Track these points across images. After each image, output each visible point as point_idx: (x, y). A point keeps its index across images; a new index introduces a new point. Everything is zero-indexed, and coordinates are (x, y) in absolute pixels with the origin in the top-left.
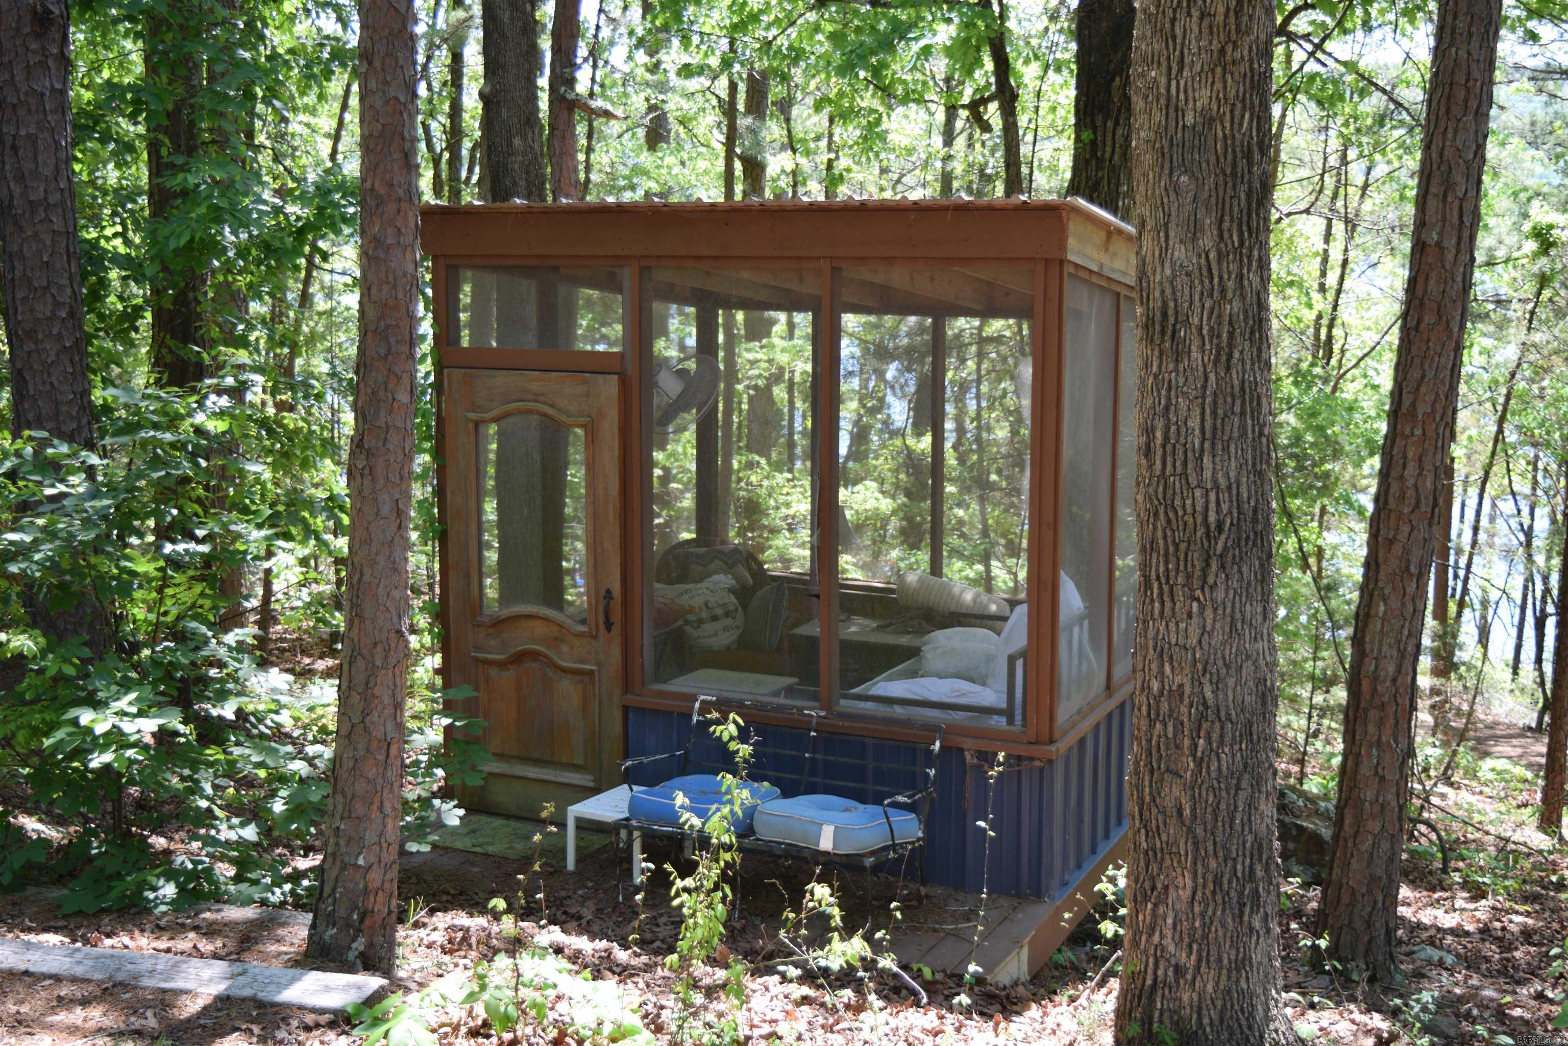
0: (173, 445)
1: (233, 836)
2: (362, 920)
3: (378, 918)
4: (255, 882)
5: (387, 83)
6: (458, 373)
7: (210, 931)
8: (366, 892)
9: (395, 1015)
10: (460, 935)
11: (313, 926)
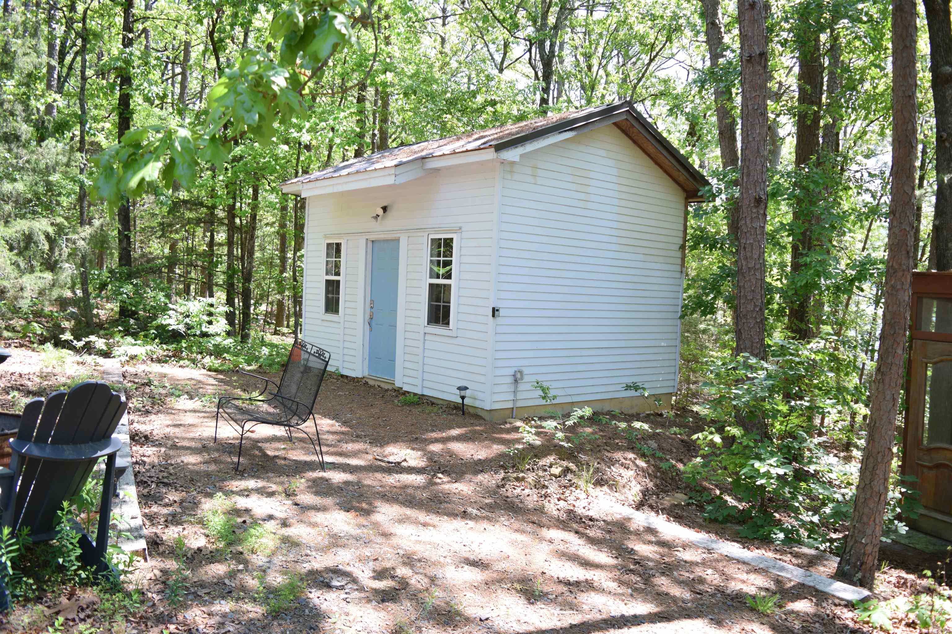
0: (799, 363)
1: (808, 519)
2: (861, 566)
3: (868, 566)
4: (816, 539)
5: (901, 223)
6: (919, 342)
7: (797, 555)
8: (864, 554)
9: (874, 609)
10: (903, 581)
11: (840, 563)
